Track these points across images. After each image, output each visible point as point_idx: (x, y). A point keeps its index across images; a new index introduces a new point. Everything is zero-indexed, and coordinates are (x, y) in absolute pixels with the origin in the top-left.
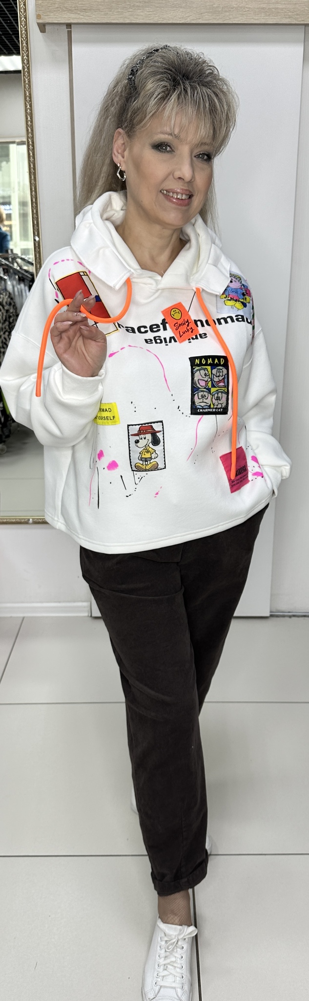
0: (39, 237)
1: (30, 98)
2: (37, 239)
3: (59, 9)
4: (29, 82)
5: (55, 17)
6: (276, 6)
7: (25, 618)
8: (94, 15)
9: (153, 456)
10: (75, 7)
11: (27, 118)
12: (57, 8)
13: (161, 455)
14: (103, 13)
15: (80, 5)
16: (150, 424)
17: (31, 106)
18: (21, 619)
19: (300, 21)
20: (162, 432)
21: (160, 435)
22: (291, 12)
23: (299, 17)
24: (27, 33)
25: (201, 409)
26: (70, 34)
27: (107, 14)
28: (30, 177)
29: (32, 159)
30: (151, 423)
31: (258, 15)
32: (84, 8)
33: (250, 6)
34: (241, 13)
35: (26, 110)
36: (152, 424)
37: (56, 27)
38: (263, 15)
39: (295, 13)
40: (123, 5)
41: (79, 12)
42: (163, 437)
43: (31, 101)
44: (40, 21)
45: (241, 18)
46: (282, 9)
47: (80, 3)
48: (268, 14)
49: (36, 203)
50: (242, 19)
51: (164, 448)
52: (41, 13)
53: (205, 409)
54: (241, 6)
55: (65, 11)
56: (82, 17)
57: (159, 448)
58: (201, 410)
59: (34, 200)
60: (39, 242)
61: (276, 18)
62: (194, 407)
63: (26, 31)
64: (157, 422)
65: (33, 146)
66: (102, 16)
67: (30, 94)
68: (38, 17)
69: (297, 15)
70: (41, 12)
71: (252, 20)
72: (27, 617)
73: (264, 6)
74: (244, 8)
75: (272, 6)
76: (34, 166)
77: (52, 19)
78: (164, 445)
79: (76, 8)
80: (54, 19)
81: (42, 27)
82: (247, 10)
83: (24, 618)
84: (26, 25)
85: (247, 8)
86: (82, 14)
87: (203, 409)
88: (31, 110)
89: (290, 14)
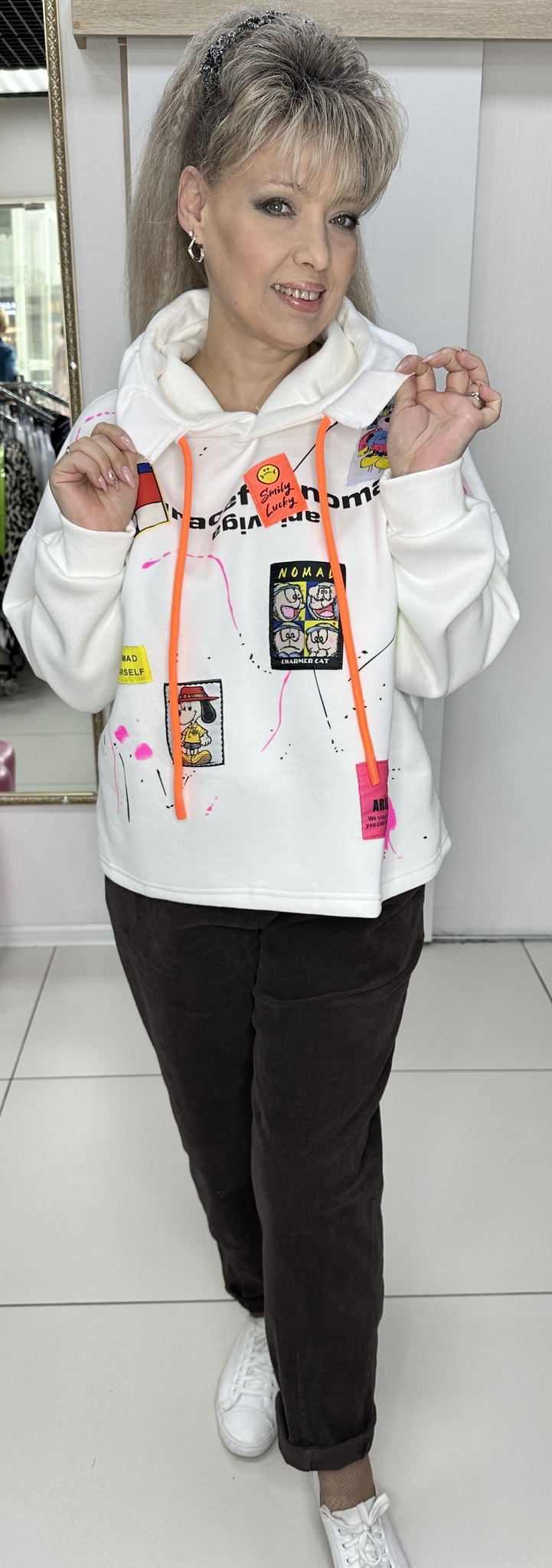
0: (77, 364)
1: (63, 149)
2: (74, 366)
3: (108, 13)
4: (61, 124)
5: (102, 25)
6: (442, 12)
7: (57, 949)
8: (163, 23)
9: (204, 740)
10: (132, 11)
11: (57, 181)
12: (105, 11)
13: (217, 738)
14: (175, 20)
15: (141, 8)
16: (199, 685)
17: (64, 161)
18: (51, 950)
19: (476, 34)
20: (220, 699)
21: (215, 705)
22: (463, 20)
23: (474, 28)
24: (58, 50)
25: (286, 658)
26: (123, 50)
27: (182, 21)
28: (63, 271)
29: (65, 243)
30: (201, 683)
31: (412, 24)
32: (147, 12)
33: (400, 11)
34: (386, 21)
35: (56, 169)
36: (203, 685)
37: (103, 41)
38: (420, 24)
39: (470, 22)
40: (207, 8)
41: (138, 19)
42: (222, 708)
43: (63, 154)
44: (79, 32)
45: (386, 29)
46: (449, 16)
47: (139, 4)
48: (427, 23)
49: (73, 312)
50: (388, 31)
51: (222, 728)
52: (79, 19)
53: (293, 659)
54: (386, 11)
55: (118, 16)
56: (144, 26)
57: (213, 728)
58: (287, 662)
59: (69, 307)
60: (77, 371)
61: (440, 29)
62: (276, 656)
63: (56, 45)
64: (212, 682)
65: (67, 223)
66: (174, 25)
67: (63, 144)
68: (76, 25)
69: (472, 24)
70: (80, 17)
71: (404, 32)
72: (61, 947)
73: (422, 11)
74: (392, 14)
75: (433, 12)
76: (69, 254)
77: (97, 29)
78: (222, 722)
79: (134, 13)
80: (100, 29)
81: (82, 41)
82: (397, 16)
83: (55, 948)
84: (56, 37)
85: (396, 13)
86: (143, 21)
87: (289, 659)
88: (64, 167)
89: (461, 23)
